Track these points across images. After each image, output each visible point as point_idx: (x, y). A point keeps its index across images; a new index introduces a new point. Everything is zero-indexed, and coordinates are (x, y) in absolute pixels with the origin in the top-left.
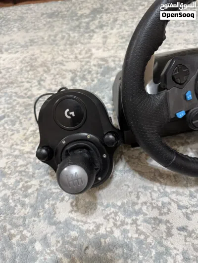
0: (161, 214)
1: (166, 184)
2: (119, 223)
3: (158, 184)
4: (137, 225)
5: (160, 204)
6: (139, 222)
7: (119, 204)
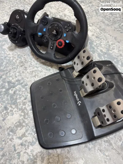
0: (25, 62)
1: (34, 58)
2: (14, 57)
3: (32, 56)
4: (17, 60)
5: (27, 60)
6: (18, 60)
7: (19, 54)
